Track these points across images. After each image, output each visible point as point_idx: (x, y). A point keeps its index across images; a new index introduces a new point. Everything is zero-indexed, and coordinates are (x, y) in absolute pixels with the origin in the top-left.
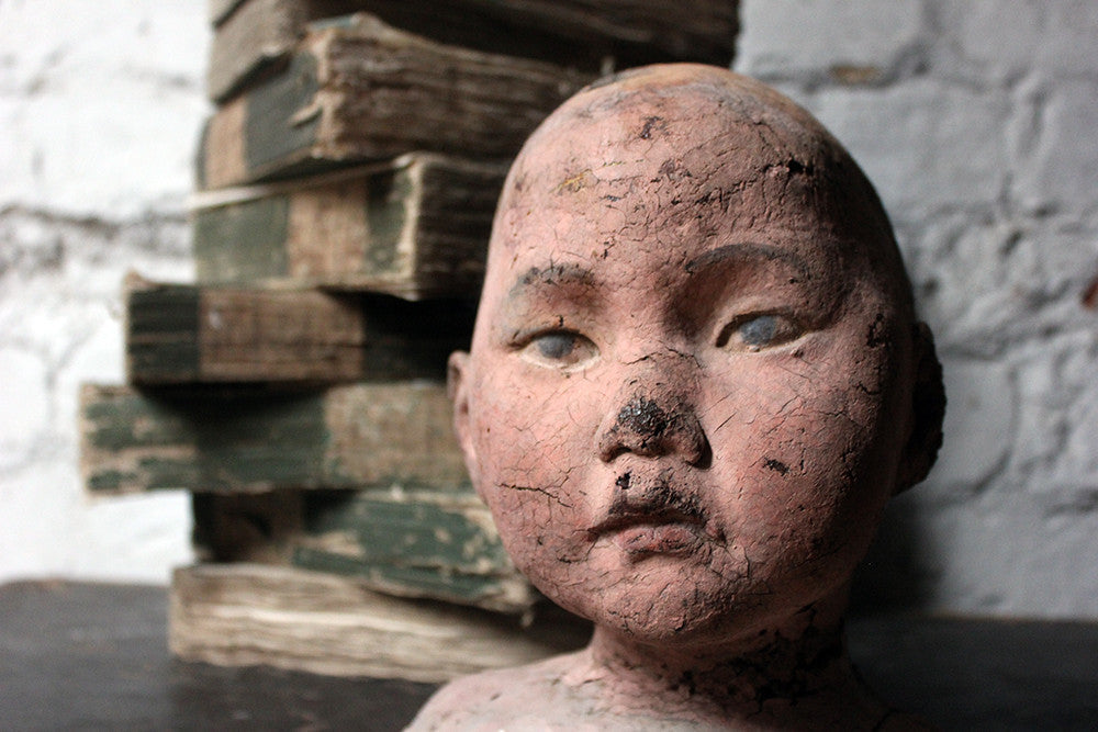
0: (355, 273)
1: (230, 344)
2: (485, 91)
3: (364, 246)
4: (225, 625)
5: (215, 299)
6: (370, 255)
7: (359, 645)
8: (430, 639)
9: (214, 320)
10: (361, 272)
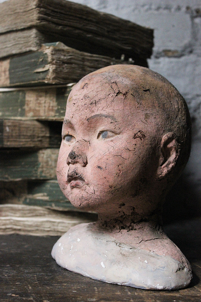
0: (52, 116)
1: (12, 136)
2: (92, 64)
3: (56, 108)
4: (4, 222)
5: (8, 123)
6: (58, 111)
7: (47, 226)
8: (69, 223)
9: (7, 129)
10: (55, 116)
